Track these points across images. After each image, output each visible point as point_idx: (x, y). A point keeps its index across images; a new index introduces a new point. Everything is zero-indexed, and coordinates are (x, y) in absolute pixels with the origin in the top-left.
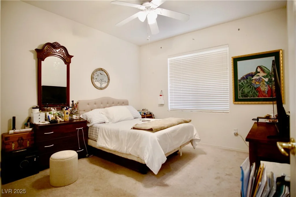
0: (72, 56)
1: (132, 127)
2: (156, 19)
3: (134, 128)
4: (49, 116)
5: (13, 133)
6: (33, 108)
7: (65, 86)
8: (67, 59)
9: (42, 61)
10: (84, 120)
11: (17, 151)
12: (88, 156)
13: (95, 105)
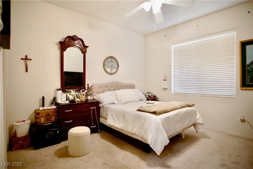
0: (88, 47)
1: (137, 109)
2: (161, 8)
3: (139, 110)
4: (69, 97)
5: (42, 110)
6: (58, 90)
7: (82, 71)
8: (84, 49)
9: (64, 52)
10: (97, 101)
11: (45, 124)
12: (100, 131)
13: (106, 88)
